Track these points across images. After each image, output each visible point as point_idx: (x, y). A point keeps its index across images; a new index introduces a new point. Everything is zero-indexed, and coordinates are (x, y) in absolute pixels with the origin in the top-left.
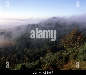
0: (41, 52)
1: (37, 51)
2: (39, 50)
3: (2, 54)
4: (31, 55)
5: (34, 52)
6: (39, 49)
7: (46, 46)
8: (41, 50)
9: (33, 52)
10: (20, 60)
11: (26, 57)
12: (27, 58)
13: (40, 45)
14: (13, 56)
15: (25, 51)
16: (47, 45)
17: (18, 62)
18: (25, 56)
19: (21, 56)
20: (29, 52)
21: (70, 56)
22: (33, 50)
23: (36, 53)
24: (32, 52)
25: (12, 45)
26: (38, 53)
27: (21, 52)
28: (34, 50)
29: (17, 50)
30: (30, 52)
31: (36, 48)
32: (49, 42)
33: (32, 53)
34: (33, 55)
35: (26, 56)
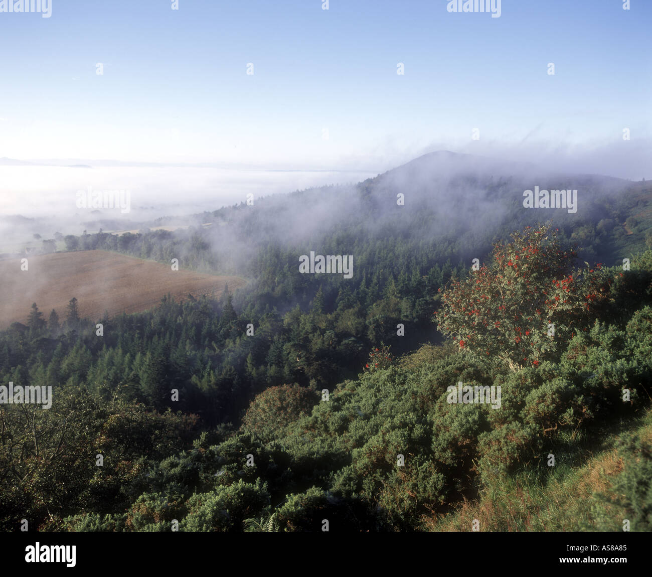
0: (371, 327)
1: (349, 321)
2: (361, 320)
3: (183, 334)
4: (319, 341)
5: (333, 328)
6: (362, 314)
7: (393, 300)
8: (369, 320)
9: (331, 325)
10: (266, 364)
11: (295, 350)
12: (299, 356)
13: (364, 291)
14: (231, 344)
15: (289, 324)
16: (401, 292)
17: (254, 373)
18: (287, 346)
19: (272, 348)
20: (308, 327)
21: (482, 438)
22: (329, 316)
23: (345, 335)
24: (323, 325)
25: (226, 291)
26: (354, 332)
27: (268, 325)
28: (336, 319)
29: (253, 314)
30: (315, 329)
31: (343, 310)
32: (409, 280)
33: (323, 332)
34: (329, 345)
35: (293, 346)
